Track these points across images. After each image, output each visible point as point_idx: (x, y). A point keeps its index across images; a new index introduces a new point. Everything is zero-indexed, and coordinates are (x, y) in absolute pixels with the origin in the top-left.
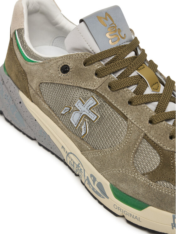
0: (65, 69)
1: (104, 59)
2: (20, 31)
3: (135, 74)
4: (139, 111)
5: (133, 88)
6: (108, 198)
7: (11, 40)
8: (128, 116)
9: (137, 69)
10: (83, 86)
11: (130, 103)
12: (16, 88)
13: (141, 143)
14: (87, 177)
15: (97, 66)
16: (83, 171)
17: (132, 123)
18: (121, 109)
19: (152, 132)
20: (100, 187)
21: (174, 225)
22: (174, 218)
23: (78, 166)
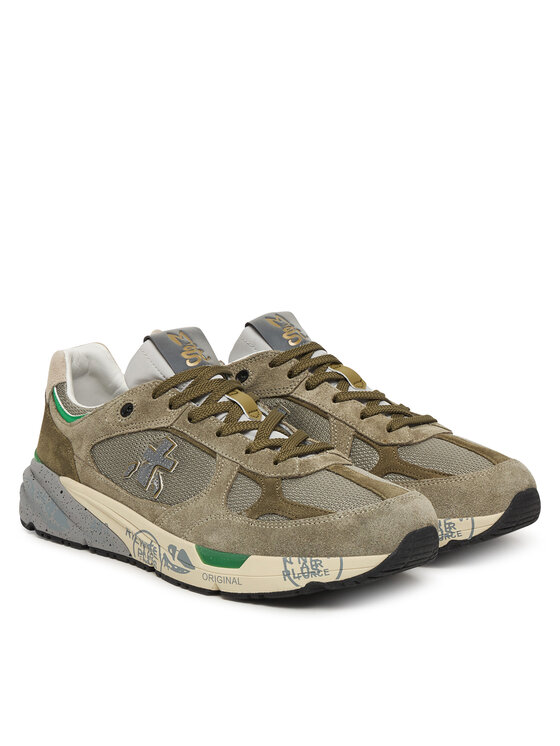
0: (127, 410)
1: (180, 383)
2: (61, 387)
3: (224, 399)
4: (231, 442)
5: (222, 417)
6: (193, 568)
7: (47, 406)
8: (216, 451)
9: (227, 393)
10: (153, 427)
11: (219, 434)
12: (55, 475)
13: (235, 479)
14: (164, 554)
15: (170, 394)
16: (157, 550)
17: (223, 457)
18: (207, 444)
19: (250, 462)
20: (183, 557)
21: (286, 574)
22: (285, 562)
23: (151, 545)
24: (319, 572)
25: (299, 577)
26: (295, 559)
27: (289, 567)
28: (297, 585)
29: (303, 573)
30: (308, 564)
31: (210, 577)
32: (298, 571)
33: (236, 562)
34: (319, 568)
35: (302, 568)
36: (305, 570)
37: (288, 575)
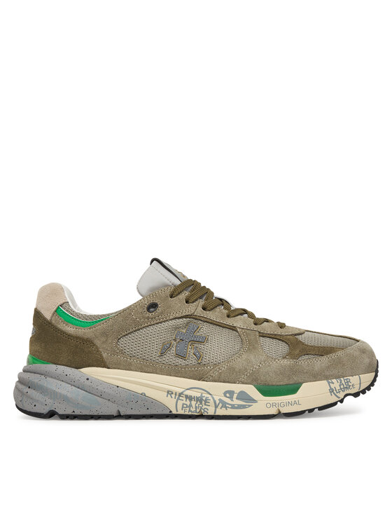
2: (65, 305)
6: (255, 402)
12: (73, 369)
14: (220, 400)
20: (243, 396)
21: (331, 391)
22: (329, 383)
23: (202, 397)
24: (350, 386)
25: (339, 392)
26: (334, 381)
27: (332, 386)
28: (339, 398)
29: (341, 389)
30: (343, 382)
31: (273, 405)
32: (338, 388)
33: (293, 389)
34: (350, 384)
35: (340, 386)
36: (342, 387)
37: (333, 391)
